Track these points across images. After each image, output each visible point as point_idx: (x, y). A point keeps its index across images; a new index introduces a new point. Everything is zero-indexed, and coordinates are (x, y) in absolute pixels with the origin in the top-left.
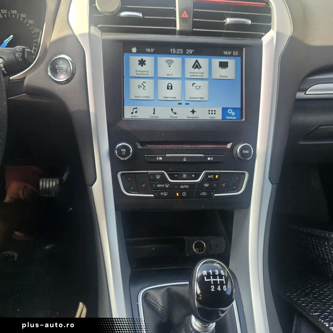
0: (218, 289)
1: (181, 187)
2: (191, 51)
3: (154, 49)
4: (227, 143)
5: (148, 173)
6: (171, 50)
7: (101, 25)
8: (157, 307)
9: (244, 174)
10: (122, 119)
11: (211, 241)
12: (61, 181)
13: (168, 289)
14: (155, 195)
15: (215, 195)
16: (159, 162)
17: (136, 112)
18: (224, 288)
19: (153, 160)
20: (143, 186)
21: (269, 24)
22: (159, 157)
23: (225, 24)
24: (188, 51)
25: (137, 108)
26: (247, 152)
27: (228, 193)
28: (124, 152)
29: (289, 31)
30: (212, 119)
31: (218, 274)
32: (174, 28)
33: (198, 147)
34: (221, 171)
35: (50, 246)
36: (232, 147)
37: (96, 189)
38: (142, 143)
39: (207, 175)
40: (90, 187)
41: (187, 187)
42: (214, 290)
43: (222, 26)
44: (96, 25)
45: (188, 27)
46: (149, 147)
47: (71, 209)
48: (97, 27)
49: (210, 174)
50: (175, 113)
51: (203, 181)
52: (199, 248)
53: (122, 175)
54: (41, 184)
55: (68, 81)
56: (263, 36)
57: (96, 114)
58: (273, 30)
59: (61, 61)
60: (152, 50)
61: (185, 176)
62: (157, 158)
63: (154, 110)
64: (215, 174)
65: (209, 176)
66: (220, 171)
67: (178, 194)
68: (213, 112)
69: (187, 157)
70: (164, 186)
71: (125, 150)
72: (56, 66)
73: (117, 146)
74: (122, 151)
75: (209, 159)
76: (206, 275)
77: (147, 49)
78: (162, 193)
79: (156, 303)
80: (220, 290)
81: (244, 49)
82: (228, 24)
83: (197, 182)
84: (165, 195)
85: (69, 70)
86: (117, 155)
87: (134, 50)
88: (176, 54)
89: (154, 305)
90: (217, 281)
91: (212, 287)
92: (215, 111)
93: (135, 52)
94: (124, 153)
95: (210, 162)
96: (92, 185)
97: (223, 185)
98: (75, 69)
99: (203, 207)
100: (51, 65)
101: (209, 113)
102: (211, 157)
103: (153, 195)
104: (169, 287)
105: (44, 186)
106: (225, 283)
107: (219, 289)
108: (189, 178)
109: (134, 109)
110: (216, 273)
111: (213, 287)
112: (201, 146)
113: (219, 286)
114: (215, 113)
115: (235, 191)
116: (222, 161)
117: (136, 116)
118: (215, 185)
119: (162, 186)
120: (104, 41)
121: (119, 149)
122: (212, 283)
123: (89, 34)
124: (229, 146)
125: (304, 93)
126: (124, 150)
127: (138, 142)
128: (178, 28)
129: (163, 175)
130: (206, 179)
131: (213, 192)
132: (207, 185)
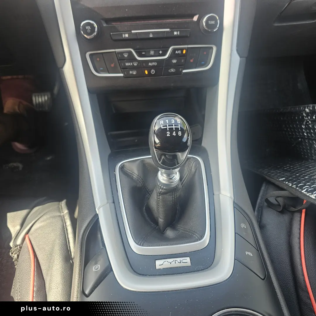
0: (173, 134)
1: (150, 64)
4: (193, 16)
5: (115, 52)
8: (132, 175)
9: (212, 48)
12: (52, 94)
13: (143, 161)
14: (124, 74)
16: (126, 40)
18: (179, 133)
19: (119, 38)
20: (112, 65)
22: (125, 34)
26: (213, 22)
27: (196, 69)
28: (90, 29)
31: (174, 122)
33: (164, 21)
34: (189, 46)
35: (51, 157)
36: (199, 19)
38: (107, 21)
39: (174, 50)
40: (62, 69)
42: (169, 135)
46: (115, 24)
49: (178, 49)
51: (171, 57)
53: (91, 55)
54: (34, 99)
64: (182, 50)
65: (177, 52)
66: (187, 46)
67: (146, 72)
69: (153, 33)
70: (133, 64)
73: (82, 24)
75: (175, 33)
76: (163, 123)
78: (131, 72)
79: (132, 173)
80: (175, 135)
83: (164, 59)
84: (134, 73)
86: (83, 33)
89: (130, 174)
90: (173, 128)
91: (167, 133)
94: (89, 31)
95: (177, 37)
96: (63, 67)
97: (192, 61)
102: (177, 31)
103: (122, 75)
104: (143, 159)
105: (37, 101)
106: (180, 130)
108: (157, 55)
110: (172, 122)
113: (174, 132)
115: (203, 67)
116: (189, 36)
118: (183, 61)
119: (131, 64)
121: (84, 27)
122: (168, 130)
124: (195, 18)
126: (88, 28)
127: (103, 20)
129: (130, 53)
130: (174, 55)
131: (182, 68)
132: (174, 61)
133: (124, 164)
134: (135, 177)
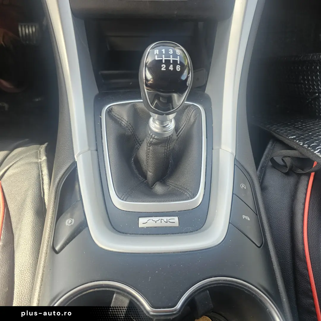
0: (170, 68)
8: (121, 121)
13: (134, 105)
18: (177, 68)
31: (172, 53)
35: (40, 99)
42: (165, 69)
76: (158, 53)
79: (120, 118)
80: (172, 70)
89: (119, 120)
90: (170, 60)
91: (162, 66)
105: (24, 33)
106: (179, 63)
107: (171, 68)
110: (170, 53)
111: (164, 66)
113: (172, 66)
122: (164, 62)
133: (112, 107)
134: (124, 123)
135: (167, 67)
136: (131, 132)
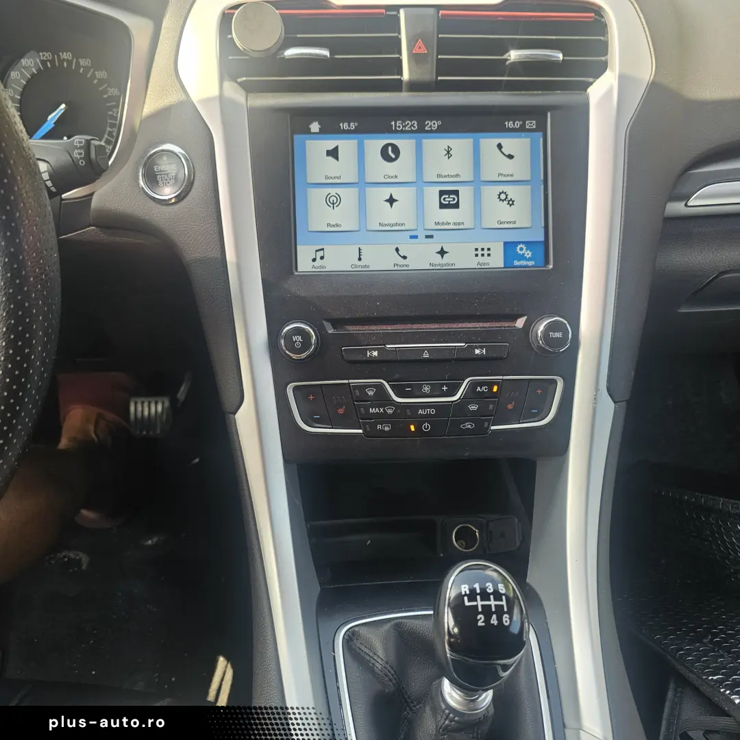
0: (492, 622)
1: (420, 412)
2: (434, 124)
3: (356, 124)
4: (515, 318)
5: (349, 383)
6: (393, 123)
7: (245, 79)
8: (373, 661)
9: (554, 382)
10: (293, 273)
11: (491, 524)
12: (174, 401)
13: (398, 626)
14: (365, 430)
15: (493, 428)
16: (372, 361)
17: (322, 258)
18: (504, 619)
19: (360, 357)
20: (341, 411)
21: (603, 59)
22: (371, 350)
23: (508, 63)
24: (428, 124)
25: (323, 249)
26: (558, 335)
27: (520, 423)
28: (299, 341)
29: (646, 72)
30: (483, 267)
31: (491, 591)
32: (399, 77)
33: (454, 327)
34: (505, 377)
35: (155, 540)
36: (528, 325)
37: (244, 420)
38: (336, 323)
39: (473, 385)
40: (231, 415)
41: (433, 411)
42: (483, 624)
43: (500, 67)
44: (234, 79)
45: (427, 73)
46: (352, 329)
47: (197, 460)
48: (237, 82)
49: (481, 384)
50: (405, 257)
51: (465, 398)
52: (465, 541)
53: (295, 389)
54: (132, 408)
55: (180, 198)
56: (591, 84)
57: (239, 267)
58: (613, 70)
59: (165, 158)
60: (353, 126)
61: (426, 389)
62: (368, 354)
63: (360, 252)
64: (490, 384)
65: (479, 389)
66: (501, 377)
67: (412, 428)
68: (486, 252)
69: (430, 350)
70: (384, 410)
71: (300, 338)
72: (155, 167)
73: (284, 331)
74: (294, 340)
75: (477, 351)
76: (468, 592)
77: (341, 125)
78: (379, 427)
79: (371, 654)
80: (496, 624)
81: (549, 114)
82: (514, 64)
83: (452, 402)
84: (387, 429)
85: (181, 176)
86: (284, 348)
87: (315, 127)
88: (402, 132)
90: (490, 606)
91: (478, 618)
92: (489, 249)
93: (318, 131)
94: (298, 345)
95: (481, 359)
96: (235, 413)
98: (192, 172)
99: (467, 454)
100: (144, 166)
101: (477, 255)
102: (481, 347)
103: (361, 431)
104: (399, 620)
105: (139, 414)
106: (505, 609)
107: (494, 621)
108: (437, 393)
109: (317, 251)
110: (488, 590)
111: (481, 618)
112: (460, 325)
113: (494, 616)
114: (489, 255)
115: (536, 419)
116: (505, 356)
117: (321, 267)
118: (491, 407)
119: (380, 410)
120: (252, 112)
121: (288, 337)
122: (480, 610)
123: (221, 97)
124: (520, 323)
125: (684, 203)
126: (298, 339)
127: (327, 320)
128: (406, 76)
129: (380, 387)
130: (472, 394)
131: (489, 421)
132: (473, 407)
133: (353, 630)
135: (487, 620)
136: (395, 685)
